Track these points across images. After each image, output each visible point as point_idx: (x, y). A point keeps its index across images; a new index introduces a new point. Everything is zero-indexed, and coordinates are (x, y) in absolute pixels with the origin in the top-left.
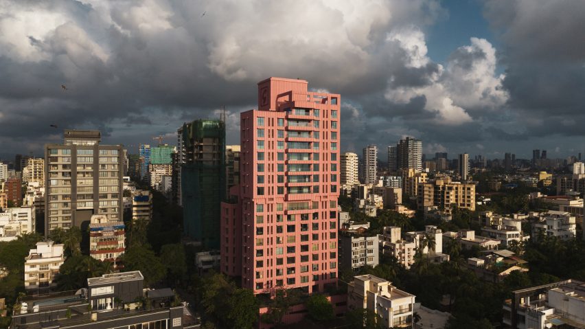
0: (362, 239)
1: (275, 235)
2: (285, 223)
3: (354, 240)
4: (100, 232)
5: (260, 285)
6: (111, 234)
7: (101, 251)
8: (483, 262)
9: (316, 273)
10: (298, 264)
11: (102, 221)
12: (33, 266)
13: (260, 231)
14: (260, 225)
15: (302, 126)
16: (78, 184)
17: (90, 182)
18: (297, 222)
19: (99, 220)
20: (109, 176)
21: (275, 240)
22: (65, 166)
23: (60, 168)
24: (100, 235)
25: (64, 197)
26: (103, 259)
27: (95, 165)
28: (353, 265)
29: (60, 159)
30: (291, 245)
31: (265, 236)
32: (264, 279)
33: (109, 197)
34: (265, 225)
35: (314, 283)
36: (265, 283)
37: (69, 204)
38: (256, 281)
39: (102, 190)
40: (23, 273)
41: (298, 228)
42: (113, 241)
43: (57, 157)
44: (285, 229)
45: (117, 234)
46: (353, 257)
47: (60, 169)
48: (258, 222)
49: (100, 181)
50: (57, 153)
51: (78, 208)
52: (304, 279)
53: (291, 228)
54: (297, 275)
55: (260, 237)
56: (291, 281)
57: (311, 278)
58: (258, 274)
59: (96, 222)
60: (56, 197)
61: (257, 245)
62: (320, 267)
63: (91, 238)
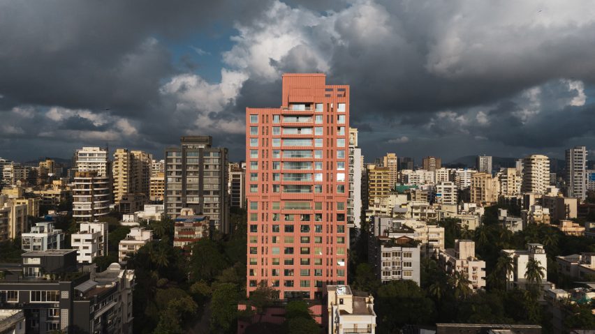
0: (397, 249)
1: (271, 234)
2: (282, 223)
3: (384, 249)
4: (181, 222)
5: (254, 283)
6: (190, 226)
7: (181, 239)
8: (566, 295)
9: (319, 278)
10: (297, 266)
11: (189, 214)
12: (124, 246)
13: (254, 228)
14: (254, 223)
15: (303, 120)
16: (188, 182)
17: (196, 180)
18: (297, 222)
19: (187, 212)
20: (212, 176)
21: (270, 240)
22: (178, 167)
23: (174, 167)
24: (182, 225)
25: (177, 193)
26: (182, 246)
27: (201, 165)
28: (383, 277)
29: (174, 160)
30: (289, 245)
31: (259, 233)
32: (257, 276)
33: (212, 193)
34: (259, 223)
35: (316, 289)
36: (259, 281)
37: (181, 199)
38: (249, 278)
39: (206, 187)
40: (117, 250)
41: (297, 229)
42: (191, 231)
43: (172, 159)
44: (282, 228)
45: (195, 225)
46: (383, 268)
47: (174, 169)
48: (252, 219)
49: (204, 179)
50: (172, 155)
51: (188, 202)
52: (305, 284)
53: (289, 229)
54: (296, 277)
55: (254, 234)
56: (289, 284)
57: (313, 283)
58: (252, 271)
59: (184, 214)
60: (171, 192)
61: (251, 242)
62: (324, 273)
63: (176, 228)
